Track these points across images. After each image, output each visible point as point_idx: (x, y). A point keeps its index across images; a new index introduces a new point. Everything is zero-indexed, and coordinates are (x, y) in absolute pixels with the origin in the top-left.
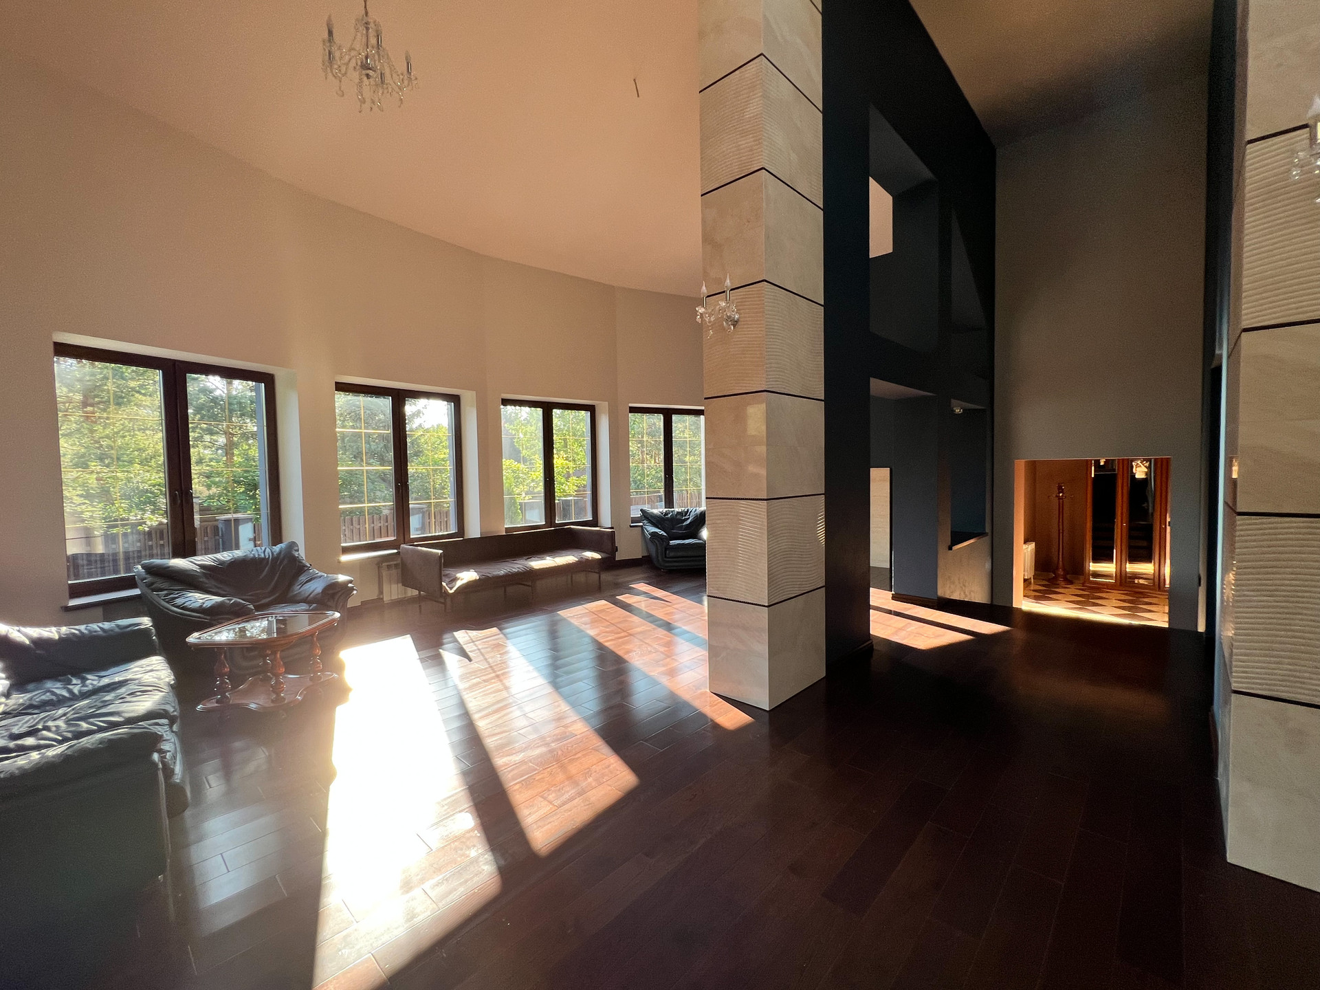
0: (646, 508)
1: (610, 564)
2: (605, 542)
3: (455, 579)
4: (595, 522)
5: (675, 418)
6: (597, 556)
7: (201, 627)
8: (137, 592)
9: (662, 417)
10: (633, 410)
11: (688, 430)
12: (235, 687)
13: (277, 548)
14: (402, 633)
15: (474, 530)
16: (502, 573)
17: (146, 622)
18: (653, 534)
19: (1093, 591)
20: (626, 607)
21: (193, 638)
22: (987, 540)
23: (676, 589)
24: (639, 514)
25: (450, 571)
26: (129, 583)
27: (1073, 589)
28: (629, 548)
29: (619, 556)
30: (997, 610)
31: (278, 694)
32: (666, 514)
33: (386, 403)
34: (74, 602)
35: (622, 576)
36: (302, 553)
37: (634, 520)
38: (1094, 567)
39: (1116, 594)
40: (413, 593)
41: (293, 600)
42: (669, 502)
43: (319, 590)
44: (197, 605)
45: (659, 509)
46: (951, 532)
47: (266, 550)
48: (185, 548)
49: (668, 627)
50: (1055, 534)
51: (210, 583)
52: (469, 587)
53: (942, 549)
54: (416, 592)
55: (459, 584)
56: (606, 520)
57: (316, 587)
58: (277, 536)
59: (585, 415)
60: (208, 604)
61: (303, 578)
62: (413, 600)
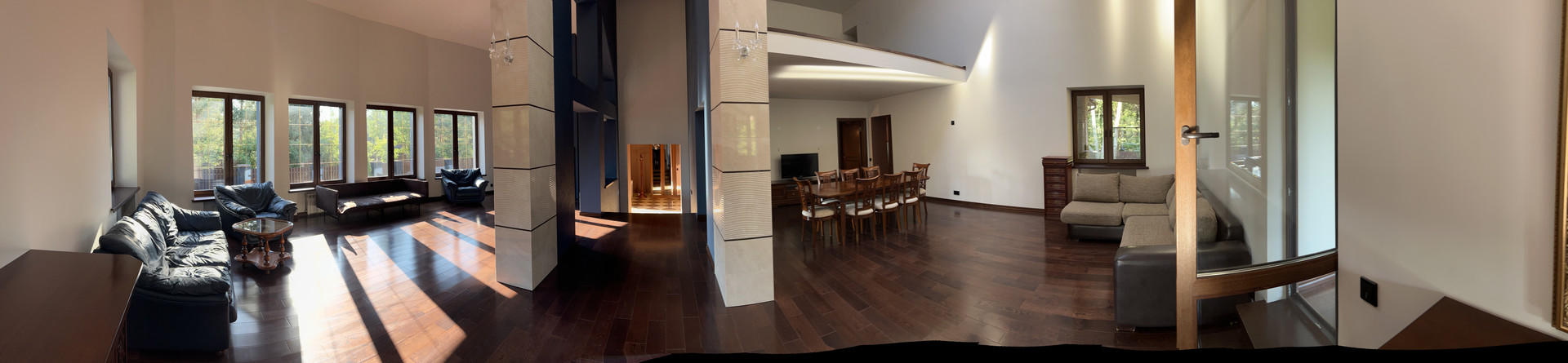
0: (444, 168)
1: (426, 199)
2: (422, 187)
3: (344, 206)
4: (415, 176)
5: (459, 117)
6: (418, 196)
7: (238, 220)
8: (214, 198)
9: (452, 116)
10: (437, 112)
11: (466, 124)
12: (249, 251)
13: (264, 184)
14: (317, 232)
15: (351, 180)
16: (367, 204)
17: (217, 213)
18: (449, 184)
19: (654, 201)
20: (438, 226)
21: (235, 226)
22: (617, 182)
23: (464, 215)
24: (440, 172)
25: (340, 201)
26: (211, 193)
27: (647, 200)
28: (435, 191)
29: (431, 195)
30: (621, 216)
31: (267, 261)
32: (455, 172)
33: (310, 110)
34: (196, 199)
35: (431, 207)
36: (273, 188)
37: (438, 175)
38: (654, 189)
39: (662, 200)
40: (321, 211)
41: (271, 211)
42: (456, 165)
43: (282, 208)
44: (235, 208)
45: (451, 169)
46: (606, 179)
47: (258, 185)
48: (230, 182)
49: (456, 234)
50: (640, 176)
51: (239, 198)
52: (351, 210)
53: (602, 187)
54: (322, 211)
55: (345, 209)
56: (421, 175)
57: (280, 206)
58: (263, 179)
59: (411, 115)
60: (239, 209)
61: (274, 200)
62: (320, 214)
